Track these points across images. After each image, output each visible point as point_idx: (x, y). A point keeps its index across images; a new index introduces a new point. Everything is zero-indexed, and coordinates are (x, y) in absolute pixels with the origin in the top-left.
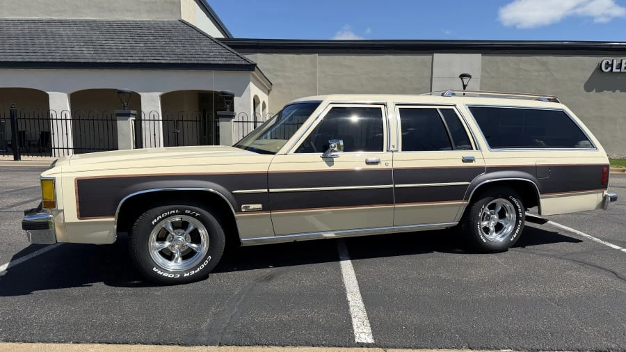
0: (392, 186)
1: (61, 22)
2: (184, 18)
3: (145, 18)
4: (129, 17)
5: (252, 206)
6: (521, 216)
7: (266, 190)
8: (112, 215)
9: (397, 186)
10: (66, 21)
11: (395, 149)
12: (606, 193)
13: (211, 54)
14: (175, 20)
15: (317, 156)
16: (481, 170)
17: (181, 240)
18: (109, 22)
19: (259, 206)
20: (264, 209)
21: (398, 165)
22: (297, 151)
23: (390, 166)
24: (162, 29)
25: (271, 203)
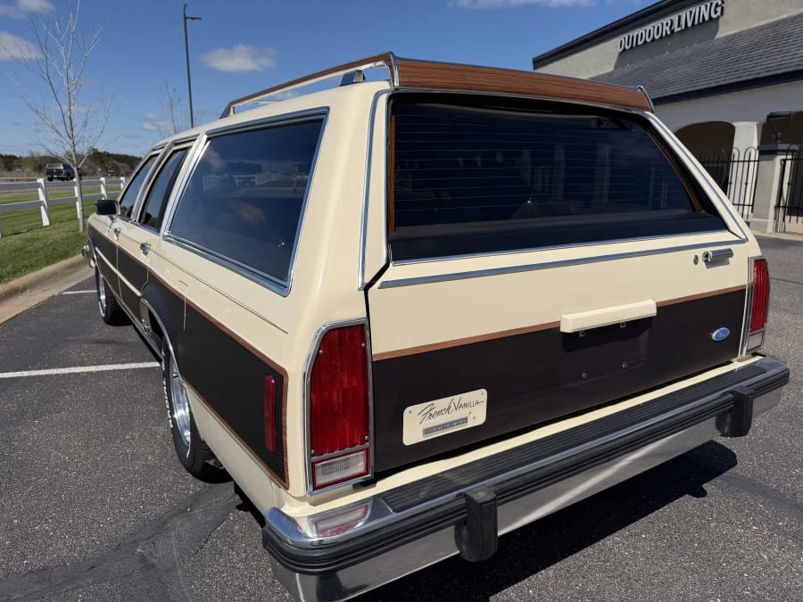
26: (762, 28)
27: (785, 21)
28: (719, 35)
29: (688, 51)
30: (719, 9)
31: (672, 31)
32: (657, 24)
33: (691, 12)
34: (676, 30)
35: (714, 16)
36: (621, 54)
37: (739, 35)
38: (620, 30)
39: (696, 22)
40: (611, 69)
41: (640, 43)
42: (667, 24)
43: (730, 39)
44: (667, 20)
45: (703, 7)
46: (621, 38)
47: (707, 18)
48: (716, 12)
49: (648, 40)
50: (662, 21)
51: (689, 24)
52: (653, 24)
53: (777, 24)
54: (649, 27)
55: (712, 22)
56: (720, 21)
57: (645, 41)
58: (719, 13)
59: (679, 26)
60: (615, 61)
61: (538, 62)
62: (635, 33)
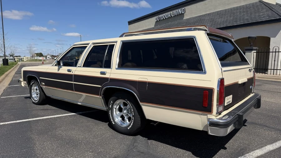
1: (209, 14)
3: (243, 4)
4: (236, 5)
5: (43, 83)
10: (211, 13)
14: (257, 1)
18: (226, 10)
20: (45, 85)
22: (55, 65)
23: (73, 73)
26: (196, 17)
27: (202, 16)
28: (184, 18)
29: (176, 22)
30: (184, 11)
31: (171, 16)
32: (167, 14)
33: (176, 11)
34: (172, 16)
35: (183, 13)
36: (156, 22)
37: (190, 19)
38: (156, 15)
39: (178, 14)
40: (153, 26)
41: (162, 19)
43: (187, 20)
44: (169, 13)
45: (180, 10)
46: (156, 17)
47: (181, 13)
48: (183, 12)
49: (164, 18)
50: (168, 13)
51: (176, 15)
52: (166, 14)
53: (200, 16)
54: (164, 14)
55: (182, 15)
56: (185, 14)
57: (163, 19)
58: (184, 12)
59: (173, 15)
60: (154, 24)
61: (130, 23)
62: (160, 16)
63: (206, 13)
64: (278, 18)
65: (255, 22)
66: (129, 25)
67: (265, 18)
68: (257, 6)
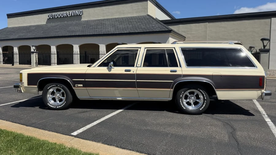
0: (135, 81)
1: (107, 19)
2: (149, 14)
3: (135, 15)
4: (129, 15)
5: (79, 85)
6: (205, 99)
7: (84, 80)
8: (36, 85)
9: (137, 81)
10: (109, 19)
11: (139, 66)
12: (263, 91)
13: (155, 27)
14: (146, 15)
15: (105, 68)
16: (180, 76)
17: (58, 95)
18: (122, 18)
19: (82, 85)
20: (83, 87)
21: (138, 72)
22: (98, 66)
23: (135, 73)
24: (140, 19)
25: (86, 85)
26: (95, 21)
27: (101, 20)
28: (82, 20)
30: (82, 13)
31: (67, 16)
32: (62, 13)
33: (73, 12)
34: (69, 16)
36: (48, 19)
37: (88, 21)
38: (49, 12)
39: (75, 15)
40: (45, 23)
41: (56, 17)
42: (65, 14)
44: (64, 12)
45: (77, 11)
46: (49, 14)
47: (78, 14)
48: (81, 14)
49: (59, 17)
50: (63, 12)
51: (73, 15)
53: (99, 20)
54: (59, 13)
55: (79, 16)
56: (82, 16)
58: (82, 14)
59: (69, 15)
60: (46, 21)
61: (10, 16)
62: (54, 14)
63: (104, 18)
64: (167, 30)
65: (151, 31)
66: (8, 18)
67: (158, 29)
68: (148, 19)
